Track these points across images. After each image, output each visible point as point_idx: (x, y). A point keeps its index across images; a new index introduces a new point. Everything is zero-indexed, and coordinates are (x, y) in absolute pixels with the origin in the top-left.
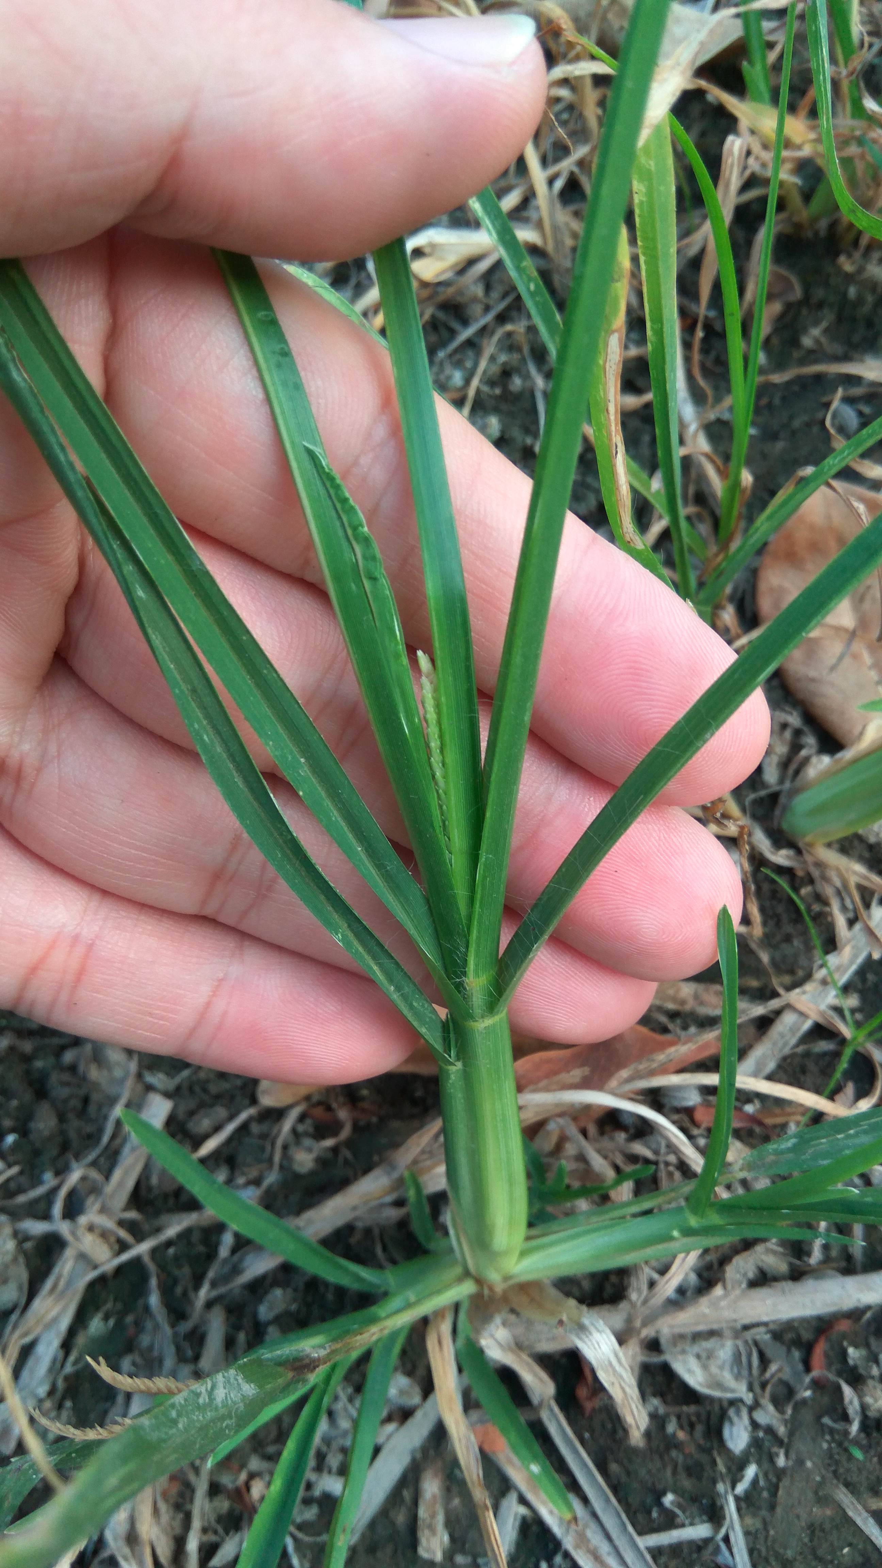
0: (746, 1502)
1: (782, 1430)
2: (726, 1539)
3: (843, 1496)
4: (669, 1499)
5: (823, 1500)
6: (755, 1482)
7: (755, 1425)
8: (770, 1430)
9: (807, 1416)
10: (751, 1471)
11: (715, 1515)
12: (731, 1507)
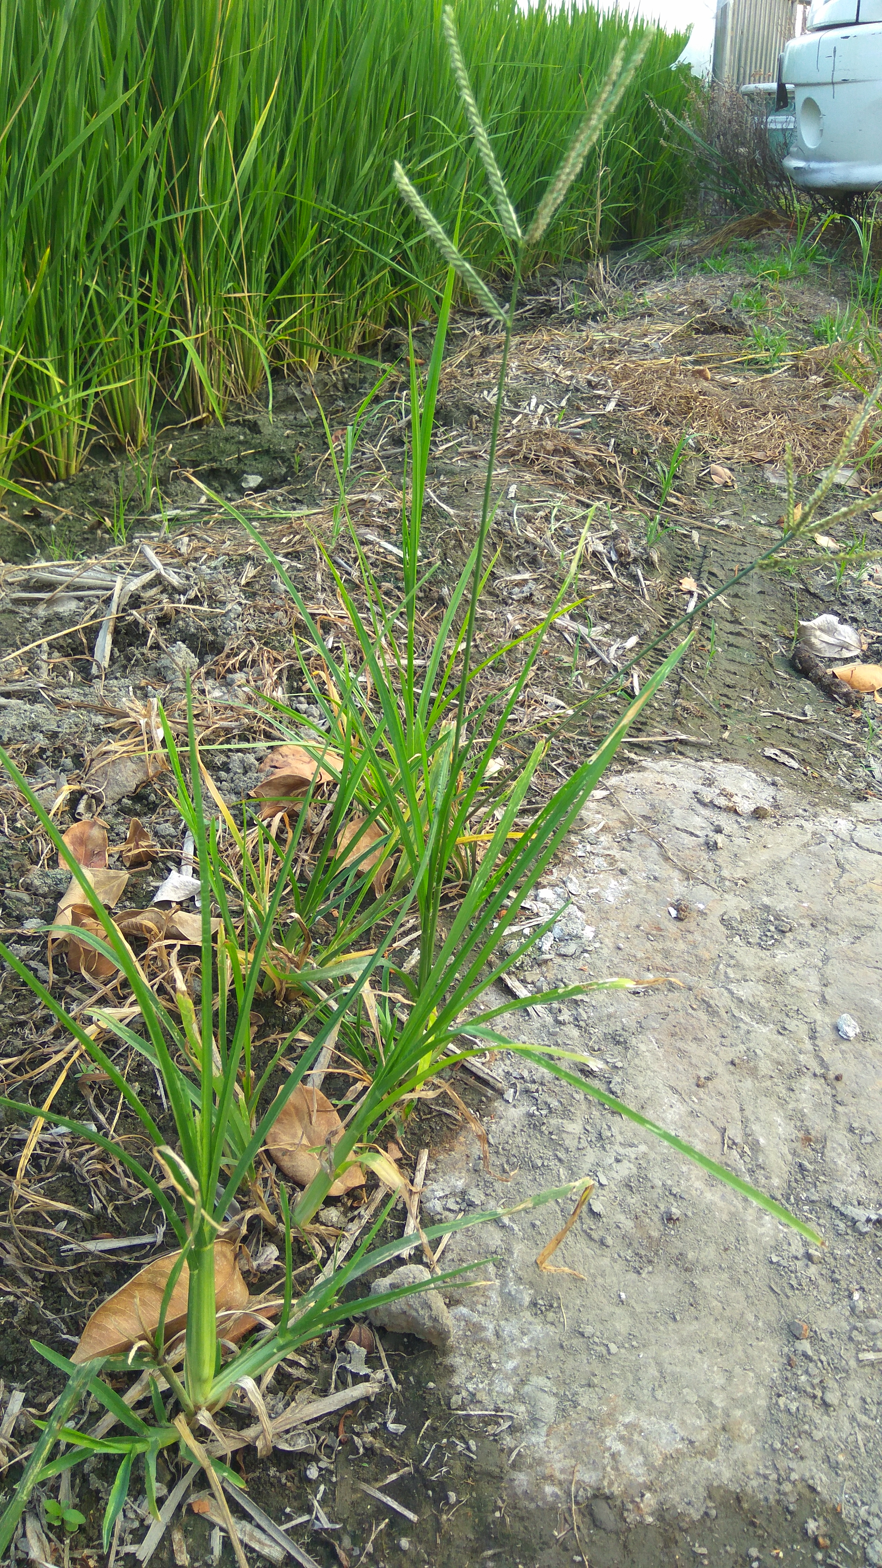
0: (323, 1502)
1: (332, 1467)
2: (317, 1518)
3: (364, 1486)
4: (288, 1510)
5: (355, 1490)
6: (325, 1492)
7: (321, 1469)
8: (327, 1469)
9: (341, 1458)
10: (322, 1488)
11: (309, 1510)
12: (316, 1504)
